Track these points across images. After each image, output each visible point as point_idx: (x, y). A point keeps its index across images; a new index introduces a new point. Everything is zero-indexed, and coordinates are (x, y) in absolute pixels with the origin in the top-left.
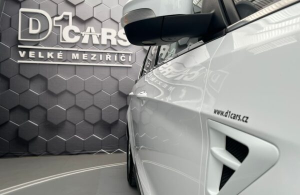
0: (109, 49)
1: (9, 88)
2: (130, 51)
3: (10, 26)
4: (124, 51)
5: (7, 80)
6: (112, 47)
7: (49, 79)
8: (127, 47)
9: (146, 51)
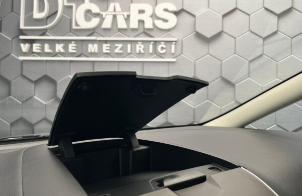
0: (142, 35)
1: (10, 94)
2: (174, 37)
3: (12, 11)
4: (164, 37)
5: (8, 83)
6: (146, 32)
7: (58, 82)
8: (169, 30)
9: (199, 36)
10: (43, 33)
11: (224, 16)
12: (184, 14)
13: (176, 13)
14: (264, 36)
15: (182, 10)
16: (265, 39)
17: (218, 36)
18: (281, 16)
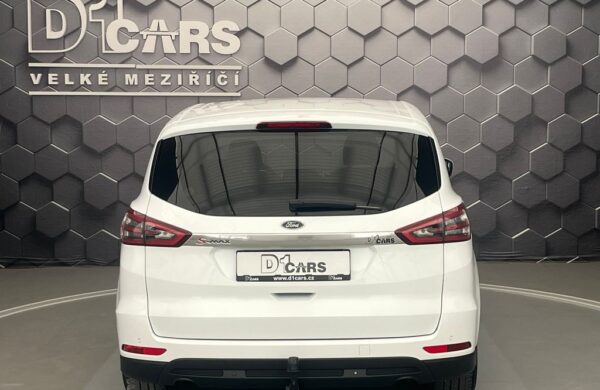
0: (196, 61)
1: (16, 142)
3: (13, 26)
6: (201, 59)
7: (84, 124)
8: (231, 55)
9: (269, 62)
10: (60, 58)
11: (300, 37)
12: (249, 34)
13: (239, 34)
14: (348, 63)
15: (247, 29)
16: (349, 66)
17: (293, 62)
18: (367, 38)
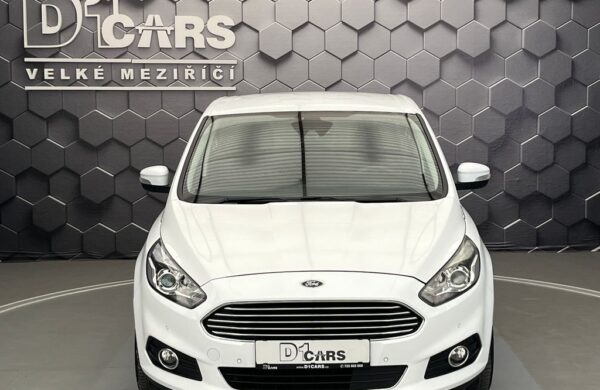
0: (192, 55)
1: (12, 137)
3: (8, 22)
5: (9, 121)
6: (197, 53)
7: (81, 118)
8: (226, 50)
9: (264, 57)
10: (56, 53)
11: (294, 31)
12: (244, 31)
13: (234, 29)
14: (342, 57)
15: (242, 24)
16: (343, 60)
17: (288, 56)
18: (361, 32)
